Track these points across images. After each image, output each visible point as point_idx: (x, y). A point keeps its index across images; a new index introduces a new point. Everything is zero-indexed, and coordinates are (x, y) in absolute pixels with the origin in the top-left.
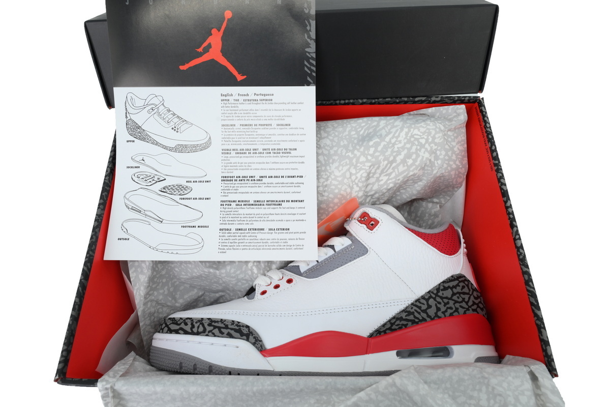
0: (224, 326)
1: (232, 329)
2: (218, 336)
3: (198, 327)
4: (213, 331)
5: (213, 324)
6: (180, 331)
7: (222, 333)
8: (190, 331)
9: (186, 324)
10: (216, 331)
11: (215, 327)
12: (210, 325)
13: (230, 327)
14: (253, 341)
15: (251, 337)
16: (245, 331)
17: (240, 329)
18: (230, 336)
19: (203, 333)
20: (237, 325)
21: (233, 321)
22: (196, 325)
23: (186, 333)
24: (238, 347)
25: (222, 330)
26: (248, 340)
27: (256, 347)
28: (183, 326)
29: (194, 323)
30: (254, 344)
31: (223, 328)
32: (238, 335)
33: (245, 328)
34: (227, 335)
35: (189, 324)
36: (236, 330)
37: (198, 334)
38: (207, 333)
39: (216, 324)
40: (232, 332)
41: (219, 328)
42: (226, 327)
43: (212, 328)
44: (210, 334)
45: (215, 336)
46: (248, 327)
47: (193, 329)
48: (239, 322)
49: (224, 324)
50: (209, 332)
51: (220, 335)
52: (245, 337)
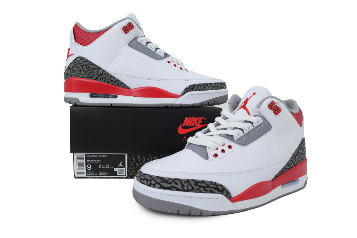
0: (206, 186)
1: (212, 188)
2: (204, 193)
3: (188, 186)
4: (200, 189)
5: (198, 184)
6: (172, 189)
7: (206, 191)
8: (182, 189)
9: (176, 184)
10: (202, 189)
11: (200, 187)
12: (196, 185)
13: (210, 186)
14: (226, 194)
15: (224, 192)
16: (220, 188)
17: (217, 187)
18: (212, 192)
19: (192, 190)
20: (214, 185)
21: (211, 182)
22: (186, 185)
23: (178, 190)
24: (218, 199)
25: (206, 188)
26: (222, 194)
27: (227, 197)
28: (173, 184)
29: (183, 183)
30: (226, 196)
31: (206, 187)
32: (216, 191)
33: (220, 187)
34: (209, 191)
35: (179, 183)
36: (215, 188)
37: (188, 191)
38: (195, 190)
39: (200, 184)
40: (213, 190)
41: (204, 187)
42: (208, 186)
43: (198, 187)
44: (198, 191)
45: (201, 192)
46: (221, 185)
47: (184, 188)
48: (215, 183)
49: (206, 184)
50: (197, 189)
51: (205, 192)
52: (221, 192)
